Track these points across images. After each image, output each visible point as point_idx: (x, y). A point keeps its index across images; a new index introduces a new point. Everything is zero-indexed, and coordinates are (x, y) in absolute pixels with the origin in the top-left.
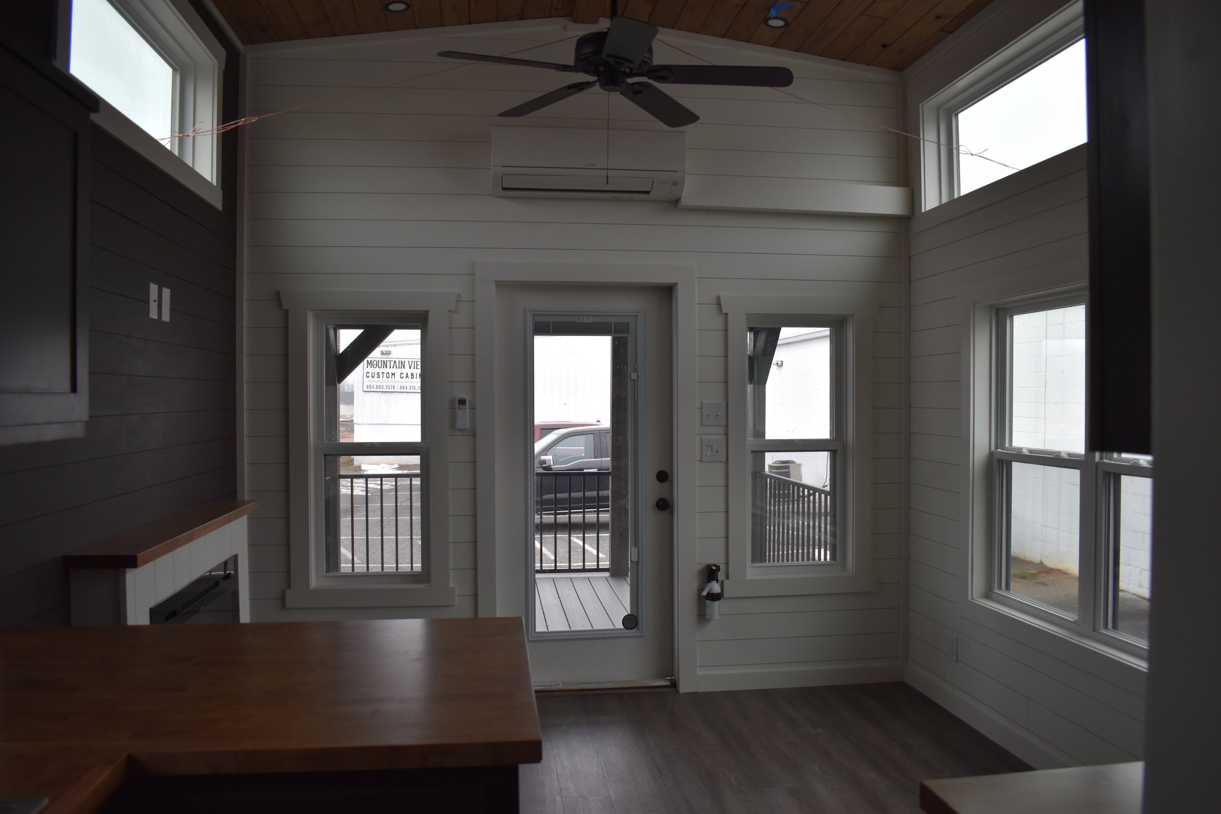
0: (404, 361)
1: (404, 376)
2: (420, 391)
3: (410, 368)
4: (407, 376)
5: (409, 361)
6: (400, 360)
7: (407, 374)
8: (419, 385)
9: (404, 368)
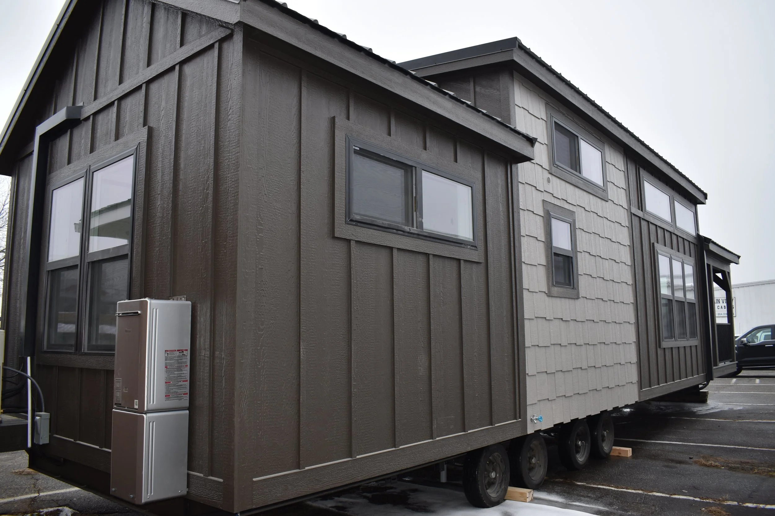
0: (719, 299)
1: (720, 307)
2: (727, 316)
3: (723, 303)
4: (722, 308)
5: (722, 299)
6: (717, 299)
7: (722, 306)
8: (726, 312)
9: (720, 303)
